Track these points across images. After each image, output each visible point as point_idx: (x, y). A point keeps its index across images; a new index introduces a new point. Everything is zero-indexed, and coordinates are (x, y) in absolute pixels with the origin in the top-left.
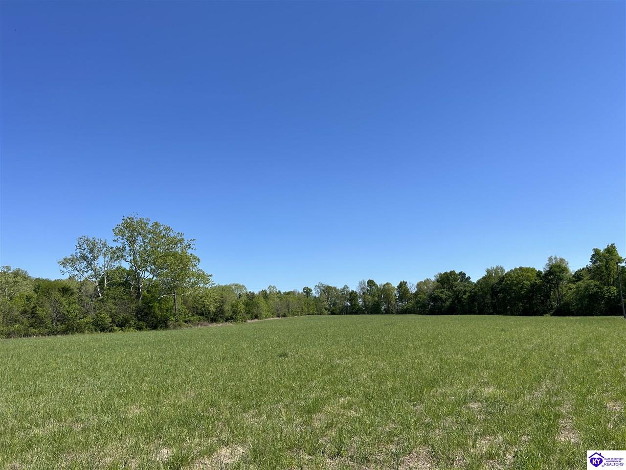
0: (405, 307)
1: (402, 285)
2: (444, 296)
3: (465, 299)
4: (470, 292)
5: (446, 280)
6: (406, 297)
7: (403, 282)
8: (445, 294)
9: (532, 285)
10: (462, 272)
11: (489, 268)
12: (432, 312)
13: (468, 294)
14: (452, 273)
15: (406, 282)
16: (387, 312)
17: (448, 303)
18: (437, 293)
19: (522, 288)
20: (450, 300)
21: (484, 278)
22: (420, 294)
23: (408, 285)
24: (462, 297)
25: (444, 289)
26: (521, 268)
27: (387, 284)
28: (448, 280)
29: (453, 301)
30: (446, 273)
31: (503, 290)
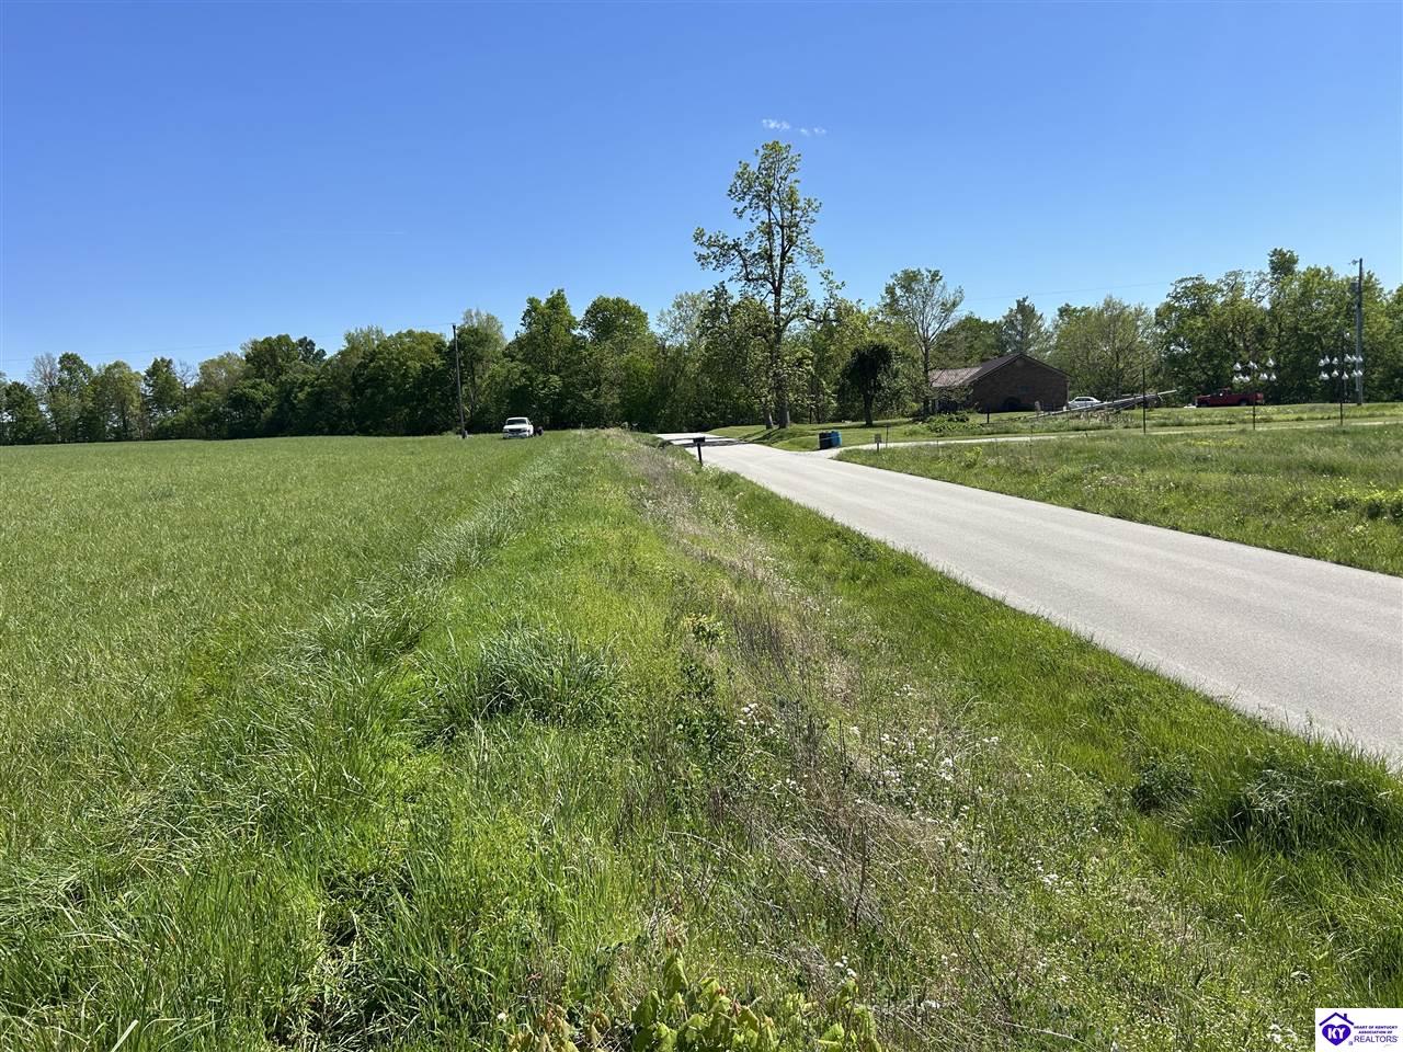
0: (168, 423)
1: (160, 370)
2: (259, 396)
3: (301, 401)
4: (312, 386)
5: (267, 357)
6: (172, 397)
7: (163, 360)
8: (264, 390)
9: (425, 371)
10: (305, 338)
11: (353, 331)
12: (235, 434)
13: (307, 389)
14: (283, 340)
15: (170, 361)
16: (122, 435)
17: (268, 411)
18: (245, 387)
19: (405, 376)
20: (274, 403)
21: (341, 353)
22: (206, 390)
23: (177, 369)
24: (295, 398)
25: (263, 376)
26: (410, 333)
27: (117, 365)
28: (274, 357)
29: (280, 407)
30: (267, 340)
31: (372, 380)
